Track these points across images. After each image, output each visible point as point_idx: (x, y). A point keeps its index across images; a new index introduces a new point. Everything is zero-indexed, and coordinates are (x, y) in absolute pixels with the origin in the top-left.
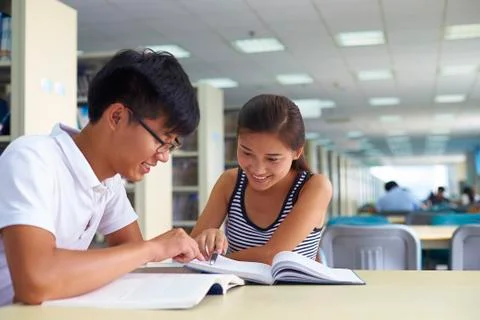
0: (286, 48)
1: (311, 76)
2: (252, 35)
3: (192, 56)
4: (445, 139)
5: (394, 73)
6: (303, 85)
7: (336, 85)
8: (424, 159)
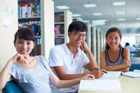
0: (98, 6)
1: (103, 13)
2: (89, 3)
3: (71, 8)
4: (137, 29)
5: (126, 12)
6: (100, 16)
7: (109, 16)
8: (130, 35)
